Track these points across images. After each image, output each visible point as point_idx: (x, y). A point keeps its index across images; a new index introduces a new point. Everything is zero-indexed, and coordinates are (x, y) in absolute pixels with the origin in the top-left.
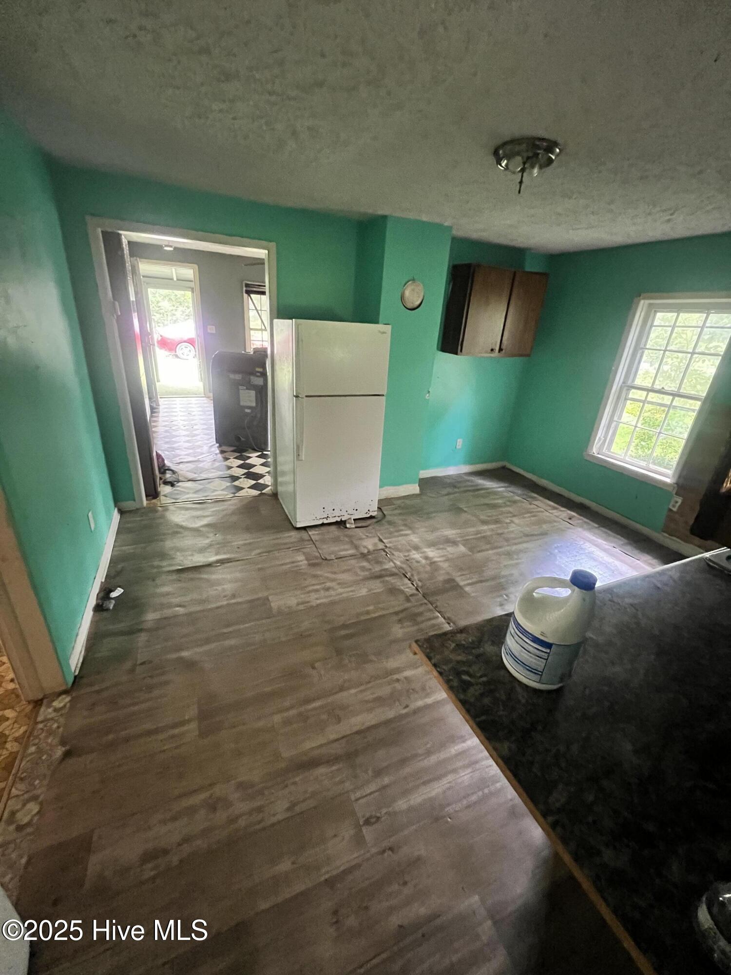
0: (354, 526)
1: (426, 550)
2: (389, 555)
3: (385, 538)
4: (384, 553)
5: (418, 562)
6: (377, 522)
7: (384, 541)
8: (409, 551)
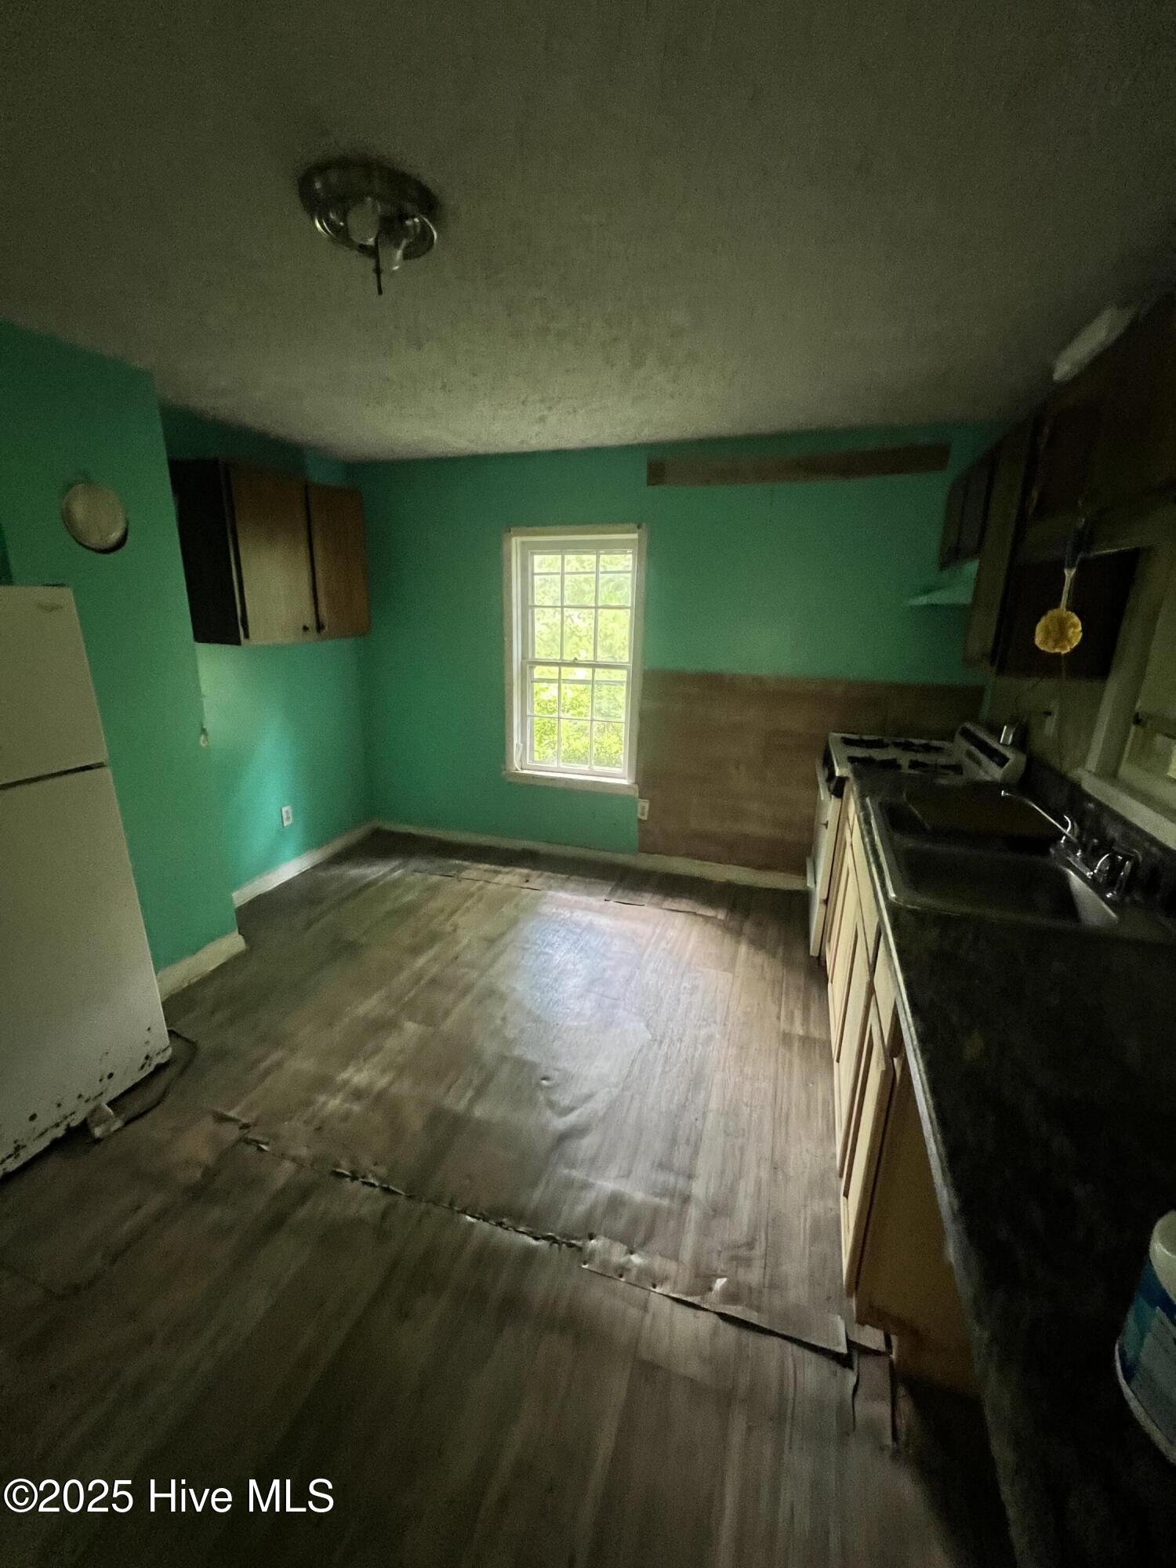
0: (118, 1124)
1: (345, 1075)
2: (267, 1144)
3: (231, 1107)
4: (251, 1150)
5: (346, 1117)
6: (182, 1072)
7: (232, 1114)
8: (309, 1103)
